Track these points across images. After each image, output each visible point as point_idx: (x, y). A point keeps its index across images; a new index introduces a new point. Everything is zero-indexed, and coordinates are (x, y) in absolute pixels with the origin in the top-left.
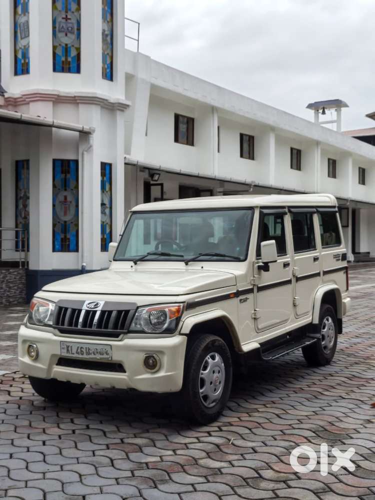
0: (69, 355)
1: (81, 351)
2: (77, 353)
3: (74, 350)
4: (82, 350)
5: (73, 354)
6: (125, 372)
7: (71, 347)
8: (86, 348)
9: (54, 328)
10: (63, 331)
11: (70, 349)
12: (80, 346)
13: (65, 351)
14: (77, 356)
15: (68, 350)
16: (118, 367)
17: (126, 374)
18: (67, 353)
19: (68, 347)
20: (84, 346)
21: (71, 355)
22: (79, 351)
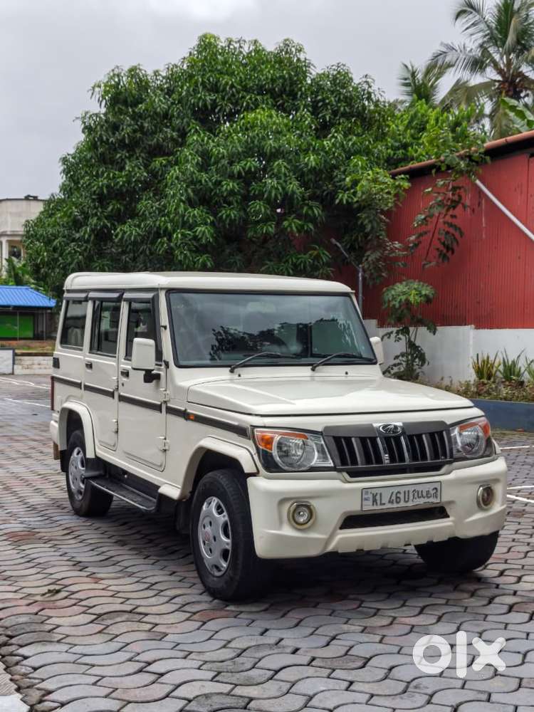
0: (378, 508)
1: (397, 498)
2: (389, 502)
3: (385, 500)
4: (398, 495)
5: (384, 504)
6: (448, 517)
7: (381, 494)
8: (405, 493)
9: (340, 471)
10: (354, 474)
11: (378, 497)
12: (396, 490)
13: (370, 502)
14: (390, 506)
15: (375, 501)
16: (438, 512)
17: (451, 519)
18: (373, 505)
19: (374, 496)
20: (402, 490)
21: (380, 507)
22: (394, 497)
